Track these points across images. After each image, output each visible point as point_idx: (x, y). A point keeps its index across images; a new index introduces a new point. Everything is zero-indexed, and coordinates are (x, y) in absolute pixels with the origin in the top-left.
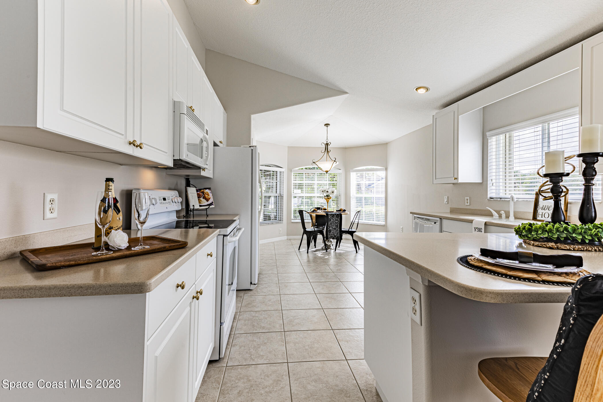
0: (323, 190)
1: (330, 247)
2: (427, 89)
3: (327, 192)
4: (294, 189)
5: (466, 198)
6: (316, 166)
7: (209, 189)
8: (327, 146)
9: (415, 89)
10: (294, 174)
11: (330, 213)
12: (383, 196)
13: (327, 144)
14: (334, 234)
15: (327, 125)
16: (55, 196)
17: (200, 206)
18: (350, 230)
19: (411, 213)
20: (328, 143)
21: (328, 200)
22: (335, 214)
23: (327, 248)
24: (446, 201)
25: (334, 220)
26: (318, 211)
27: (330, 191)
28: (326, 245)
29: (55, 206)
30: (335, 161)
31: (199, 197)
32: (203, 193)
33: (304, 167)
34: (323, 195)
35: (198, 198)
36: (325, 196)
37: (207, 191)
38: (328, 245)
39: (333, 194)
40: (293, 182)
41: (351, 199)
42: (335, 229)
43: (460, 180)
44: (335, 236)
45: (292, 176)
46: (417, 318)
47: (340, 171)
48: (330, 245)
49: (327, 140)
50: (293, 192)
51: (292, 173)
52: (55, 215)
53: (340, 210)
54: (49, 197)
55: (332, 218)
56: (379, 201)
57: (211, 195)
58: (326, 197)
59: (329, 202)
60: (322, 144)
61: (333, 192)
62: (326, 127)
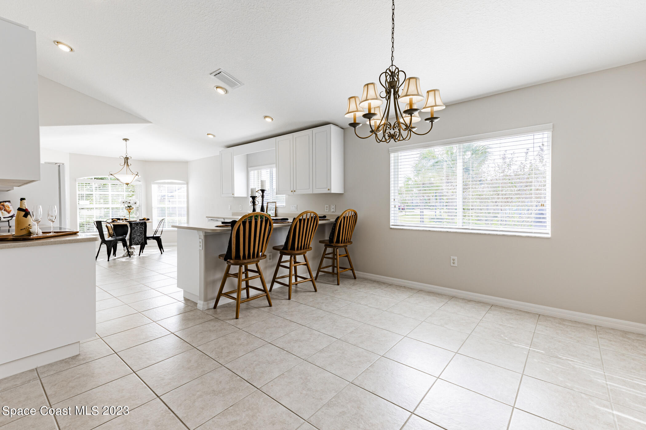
0: (124, 201)
1: (133, 253)
2: (214, 136)
3: (129, 203)
4: (79, 200)
5: (240, 206)
7: (9, 202)
8: (127, 160)
9: (206, 134)
10: (78, 183)
11: (134, 222)
12: (185, 205)
13: (127, 159)
14: (138, 241)
15: (126, 140)
17: (4, 219)
18: (155, 236)
19: (207, 217)
20: (128, 156)
21: (130, 210)
22: (139, 223)
23: (129, 254)
24: (229, 208)
25: (138, 228)
26: (119, 221)
27: (132, 202)
28: (128, 251)
30: (137, 175)
33: (93, 177)
34: (124, 205)
36: (126, 207)
38: (130, 252)
39: (136, 205)
40: (78, 192)
41: (153, 209)
42: (139, 236)
43: (235, 196)
44: (139, 242)
45: (76, 185)
46: (201, 248)
47: (140, 183)
48: (133, 252)
49: (126, 154)
50: (79, 203)
51: (77, 183)
53: (144, 219)
55: (136, 227)
56: (182, 210)
58: (128, 208)
59: (131, 212)
60: (121, 157)
61: (135, 203)
62: (124, 141)
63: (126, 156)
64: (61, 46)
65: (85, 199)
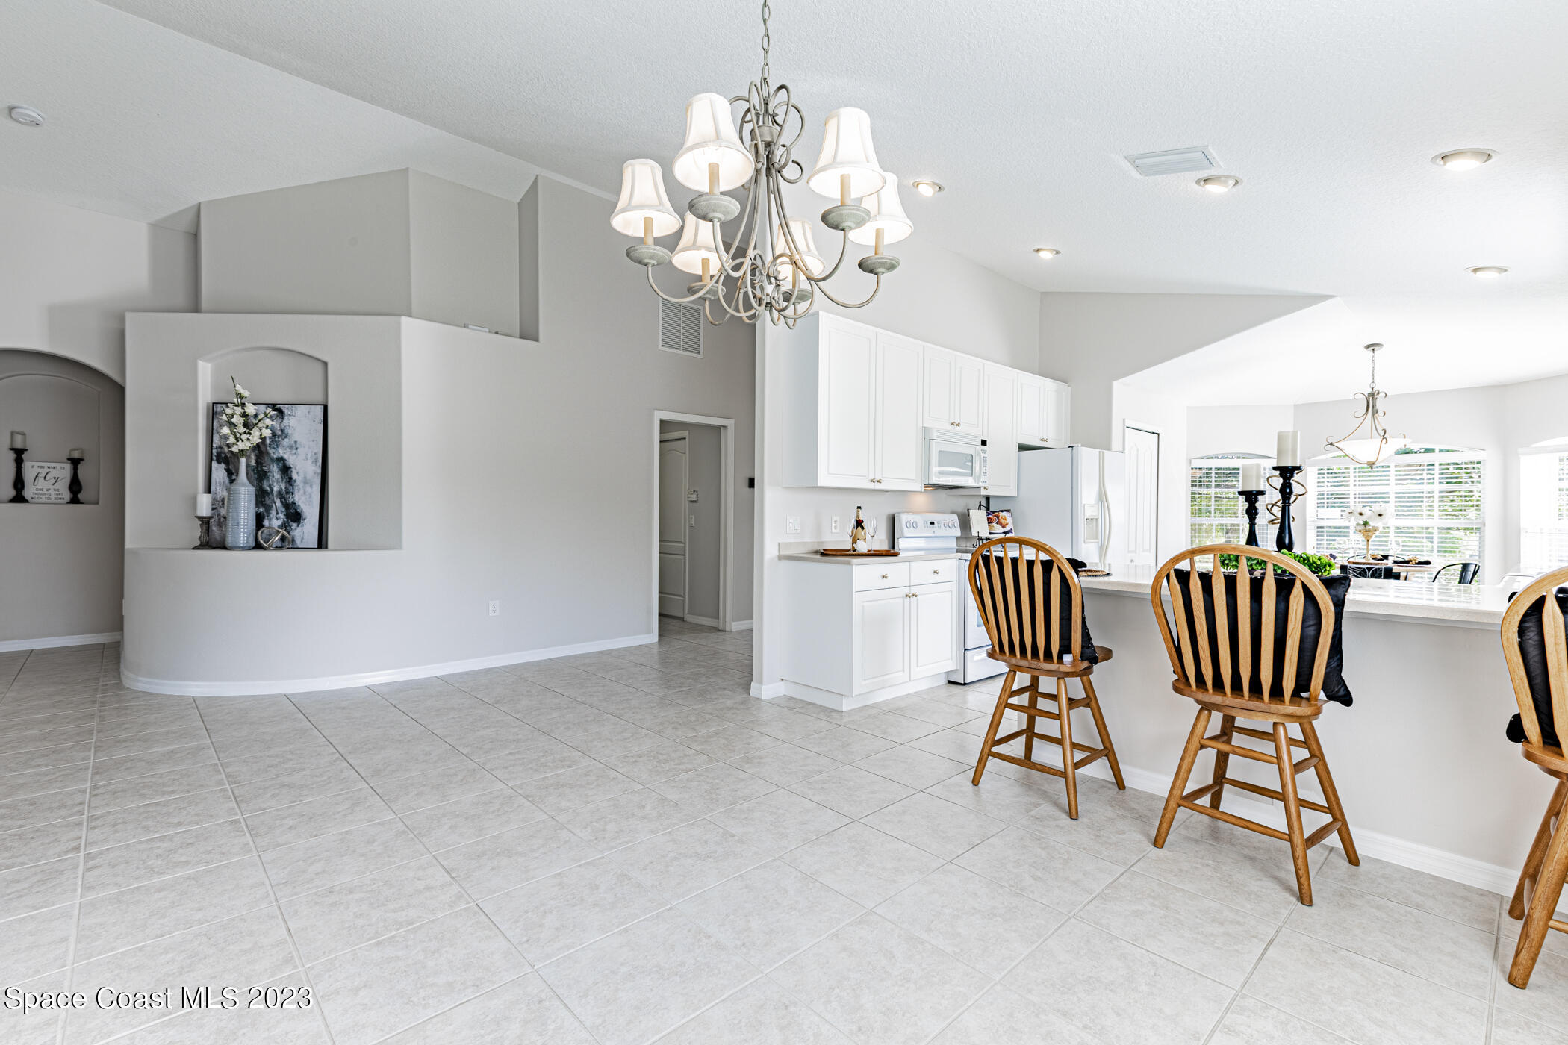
6: (1341, 453)
7: (1008, 511)
8: (1374, 399)
10: (1319, 470)
13: (1373, 396)
15: (1372, 347)
16: (838, 518)
17: (991, 533)
20: (1375, 390)
21: (1368, 534)
29: (838, 524)
31: (990, 521)
32: (998, 517)
35: (989, 523)
37: (1004, 513)
40: (1315, 490)
47: (1482, 455)
49: (1372, 385)
50: (1316, 515)
51: (1316, 468)
52: (837, 531)
54: (834, 519)
57: (1009, 520)
58: (1364, 528)
59: (1371, 540)
60: (1357, 396)
61: (1380, 515)
62: (1369, 352)
63: (1370, 391)
64: (1042, 254)
65: (1325, 505)
